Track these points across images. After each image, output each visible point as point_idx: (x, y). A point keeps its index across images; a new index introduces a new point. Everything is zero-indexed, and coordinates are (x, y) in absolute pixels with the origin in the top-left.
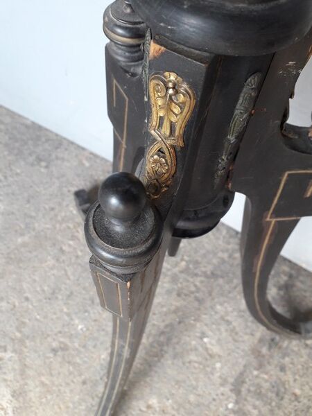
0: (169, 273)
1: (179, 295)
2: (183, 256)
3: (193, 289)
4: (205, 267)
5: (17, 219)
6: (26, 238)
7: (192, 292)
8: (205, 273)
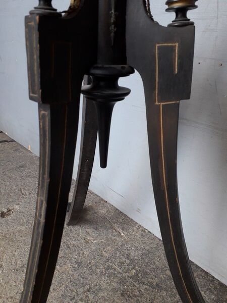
0: (120, 275)
1: (123, 295)
2: (135, 266)
3: (137, 293)
4: (152, 279)
5: (24, 216)
6: (23, 228)
7: (136, 296)
8: (151, 283)
